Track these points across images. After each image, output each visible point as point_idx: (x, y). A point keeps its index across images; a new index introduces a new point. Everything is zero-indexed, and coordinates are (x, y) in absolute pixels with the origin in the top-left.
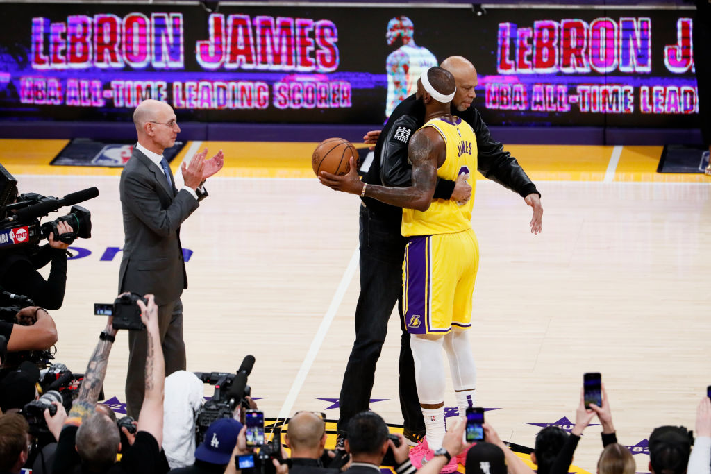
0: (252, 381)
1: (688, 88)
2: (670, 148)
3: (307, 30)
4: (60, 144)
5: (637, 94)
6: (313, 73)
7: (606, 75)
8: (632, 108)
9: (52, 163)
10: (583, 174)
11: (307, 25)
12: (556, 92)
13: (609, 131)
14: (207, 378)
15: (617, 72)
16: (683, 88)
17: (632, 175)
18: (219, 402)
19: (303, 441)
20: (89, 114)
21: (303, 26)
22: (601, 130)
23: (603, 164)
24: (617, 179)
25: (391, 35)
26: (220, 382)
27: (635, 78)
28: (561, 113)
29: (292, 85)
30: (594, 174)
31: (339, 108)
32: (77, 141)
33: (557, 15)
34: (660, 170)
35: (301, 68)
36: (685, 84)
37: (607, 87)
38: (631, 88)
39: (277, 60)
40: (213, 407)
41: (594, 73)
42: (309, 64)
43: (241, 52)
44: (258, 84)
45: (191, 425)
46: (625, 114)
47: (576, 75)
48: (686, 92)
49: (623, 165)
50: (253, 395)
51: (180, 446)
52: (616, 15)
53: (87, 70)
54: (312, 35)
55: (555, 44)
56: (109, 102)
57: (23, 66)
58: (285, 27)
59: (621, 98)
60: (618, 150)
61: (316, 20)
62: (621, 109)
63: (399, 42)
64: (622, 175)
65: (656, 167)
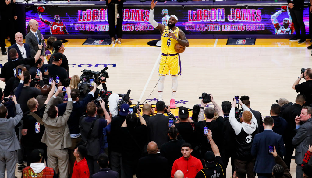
0: (130, 96)
1: (233, 25)
2: (229, 39)
3: (143, 12)
4: (85, 40)
5: (221, 26)
6: (144, 22)
7: (214, 22)
8: (220, 30)
9: (83, 44)
10: (208, 45)
11: (143, 11)
12: (202, 26)
13: (215, 35)
14: (120, 95)
15: (216, 21)
16: (232, 25)
17: (220, 46)
18: (123, 101)
19: (146, 110)
20: (91, 32)
21: (142, 11)
22: (213, 35)
23: (213, 43)
24: (217, 47)
25: (163, 13)
26: (123, 97)
27: (221, 23)
28: (203, 31)
29: (140, 25)
30: (211, 45)
31: (151, 30)
32: (88, 39)
33: (202, 8)
34: (227, 44)
35: (141, 21)
36: (232, 24)
37: (214, 25)
38: (220, 25)
39: (136, 19)
40: (122, 103)
41: (211, 21)
42: (143, 20)
43: (127, 17)
44: (131, 25)
45: (116, 106)
46: (219, 31)
47: (207, 22)
48: (233, 26)
49: (218, 43)
50: (130, 99)
51: (114, 111)
52: (216, 8)
53: (91, 22)
54: (144, 13)
55: (202, 15)
56: (96, 30)
57: (76, 22)
58: (138, 12)
59: (217, 27)
60: (217, 40)
61: (145, 10)
62: (218, 30)
63: (165, 15)
64: (218, 46)
65: (226, 44)
